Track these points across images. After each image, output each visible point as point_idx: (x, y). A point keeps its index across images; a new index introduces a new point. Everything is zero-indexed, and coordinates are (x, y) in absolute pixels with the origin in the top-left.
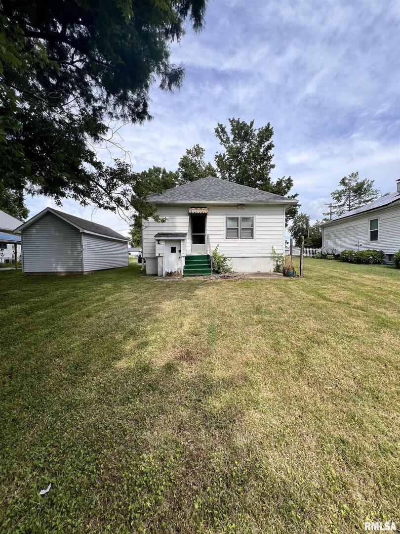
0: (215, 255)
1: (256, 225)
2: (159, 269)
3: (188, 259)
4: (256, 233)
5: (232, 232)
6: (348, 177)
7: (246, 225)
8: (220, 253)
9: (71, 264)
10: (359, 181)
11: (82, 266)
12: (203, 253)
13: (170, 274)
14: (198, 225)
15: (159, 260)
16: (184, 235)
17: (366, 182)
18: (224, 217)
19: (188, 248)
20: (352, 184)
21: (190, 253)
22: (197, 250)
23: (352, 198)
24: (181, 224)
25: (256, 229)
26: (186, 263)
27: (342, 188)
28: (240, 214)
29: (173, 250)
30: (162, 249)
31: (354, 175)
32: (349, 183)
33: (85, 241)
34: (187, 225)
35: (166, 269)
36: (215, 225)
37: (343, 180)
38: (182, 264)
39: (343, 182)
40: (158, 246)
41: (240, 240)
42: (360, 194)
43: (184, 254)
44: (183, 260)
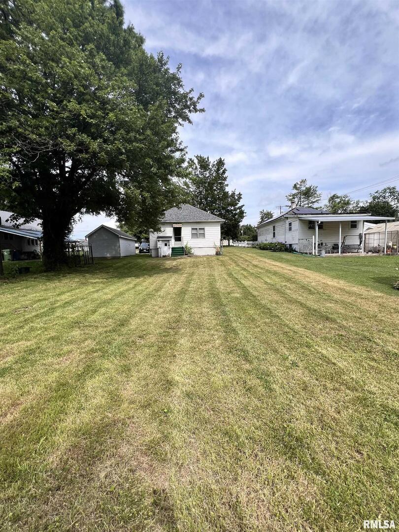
0: (186, 247)
1: (206, 231)
2: (159, 254)
3: (172, 248)
4: (206, 235)
5: (194, 235)
6: (299, 183)
7: (202, 232)
8: (189, 246)
9: (114, 253)
10: (308, 186)
11: (120, 254)
12: (181, 246)
13: (164, 256)
14: (177, 233)
15: (159, 249)
16: (171, 237)
17: (312, 188)
18: (190, 228)
19: (173, 243)
20: (302, 189)
21: (174, 246)
22: (177, 245)
23: (302, 200)
24: (169, 231)
25: (206, 233)
26: (172, 251)
27: (295, 191)
28: (198, 227)
29: (166, 245)
30: (160, 244)
31: (303, 181)
32: (300, 188)
33: (121, 242)
34: (172, 232)
35: (162, 254)
36: (186, 232)
37: (295, 185)
38: (170, 251)
39: (295, 187)
40: (158, 243)
41: (198, 239)
42: (309, 197)
43: (171, 247)
44: (171, 249)
